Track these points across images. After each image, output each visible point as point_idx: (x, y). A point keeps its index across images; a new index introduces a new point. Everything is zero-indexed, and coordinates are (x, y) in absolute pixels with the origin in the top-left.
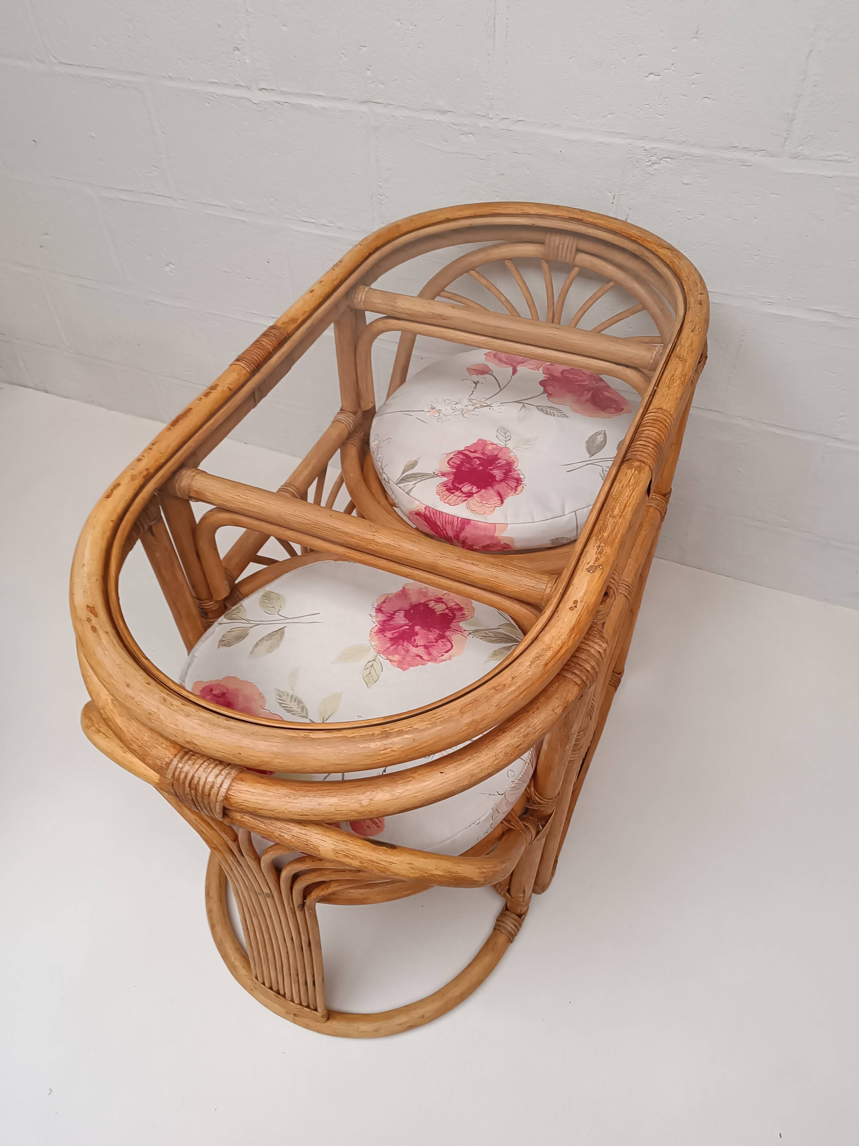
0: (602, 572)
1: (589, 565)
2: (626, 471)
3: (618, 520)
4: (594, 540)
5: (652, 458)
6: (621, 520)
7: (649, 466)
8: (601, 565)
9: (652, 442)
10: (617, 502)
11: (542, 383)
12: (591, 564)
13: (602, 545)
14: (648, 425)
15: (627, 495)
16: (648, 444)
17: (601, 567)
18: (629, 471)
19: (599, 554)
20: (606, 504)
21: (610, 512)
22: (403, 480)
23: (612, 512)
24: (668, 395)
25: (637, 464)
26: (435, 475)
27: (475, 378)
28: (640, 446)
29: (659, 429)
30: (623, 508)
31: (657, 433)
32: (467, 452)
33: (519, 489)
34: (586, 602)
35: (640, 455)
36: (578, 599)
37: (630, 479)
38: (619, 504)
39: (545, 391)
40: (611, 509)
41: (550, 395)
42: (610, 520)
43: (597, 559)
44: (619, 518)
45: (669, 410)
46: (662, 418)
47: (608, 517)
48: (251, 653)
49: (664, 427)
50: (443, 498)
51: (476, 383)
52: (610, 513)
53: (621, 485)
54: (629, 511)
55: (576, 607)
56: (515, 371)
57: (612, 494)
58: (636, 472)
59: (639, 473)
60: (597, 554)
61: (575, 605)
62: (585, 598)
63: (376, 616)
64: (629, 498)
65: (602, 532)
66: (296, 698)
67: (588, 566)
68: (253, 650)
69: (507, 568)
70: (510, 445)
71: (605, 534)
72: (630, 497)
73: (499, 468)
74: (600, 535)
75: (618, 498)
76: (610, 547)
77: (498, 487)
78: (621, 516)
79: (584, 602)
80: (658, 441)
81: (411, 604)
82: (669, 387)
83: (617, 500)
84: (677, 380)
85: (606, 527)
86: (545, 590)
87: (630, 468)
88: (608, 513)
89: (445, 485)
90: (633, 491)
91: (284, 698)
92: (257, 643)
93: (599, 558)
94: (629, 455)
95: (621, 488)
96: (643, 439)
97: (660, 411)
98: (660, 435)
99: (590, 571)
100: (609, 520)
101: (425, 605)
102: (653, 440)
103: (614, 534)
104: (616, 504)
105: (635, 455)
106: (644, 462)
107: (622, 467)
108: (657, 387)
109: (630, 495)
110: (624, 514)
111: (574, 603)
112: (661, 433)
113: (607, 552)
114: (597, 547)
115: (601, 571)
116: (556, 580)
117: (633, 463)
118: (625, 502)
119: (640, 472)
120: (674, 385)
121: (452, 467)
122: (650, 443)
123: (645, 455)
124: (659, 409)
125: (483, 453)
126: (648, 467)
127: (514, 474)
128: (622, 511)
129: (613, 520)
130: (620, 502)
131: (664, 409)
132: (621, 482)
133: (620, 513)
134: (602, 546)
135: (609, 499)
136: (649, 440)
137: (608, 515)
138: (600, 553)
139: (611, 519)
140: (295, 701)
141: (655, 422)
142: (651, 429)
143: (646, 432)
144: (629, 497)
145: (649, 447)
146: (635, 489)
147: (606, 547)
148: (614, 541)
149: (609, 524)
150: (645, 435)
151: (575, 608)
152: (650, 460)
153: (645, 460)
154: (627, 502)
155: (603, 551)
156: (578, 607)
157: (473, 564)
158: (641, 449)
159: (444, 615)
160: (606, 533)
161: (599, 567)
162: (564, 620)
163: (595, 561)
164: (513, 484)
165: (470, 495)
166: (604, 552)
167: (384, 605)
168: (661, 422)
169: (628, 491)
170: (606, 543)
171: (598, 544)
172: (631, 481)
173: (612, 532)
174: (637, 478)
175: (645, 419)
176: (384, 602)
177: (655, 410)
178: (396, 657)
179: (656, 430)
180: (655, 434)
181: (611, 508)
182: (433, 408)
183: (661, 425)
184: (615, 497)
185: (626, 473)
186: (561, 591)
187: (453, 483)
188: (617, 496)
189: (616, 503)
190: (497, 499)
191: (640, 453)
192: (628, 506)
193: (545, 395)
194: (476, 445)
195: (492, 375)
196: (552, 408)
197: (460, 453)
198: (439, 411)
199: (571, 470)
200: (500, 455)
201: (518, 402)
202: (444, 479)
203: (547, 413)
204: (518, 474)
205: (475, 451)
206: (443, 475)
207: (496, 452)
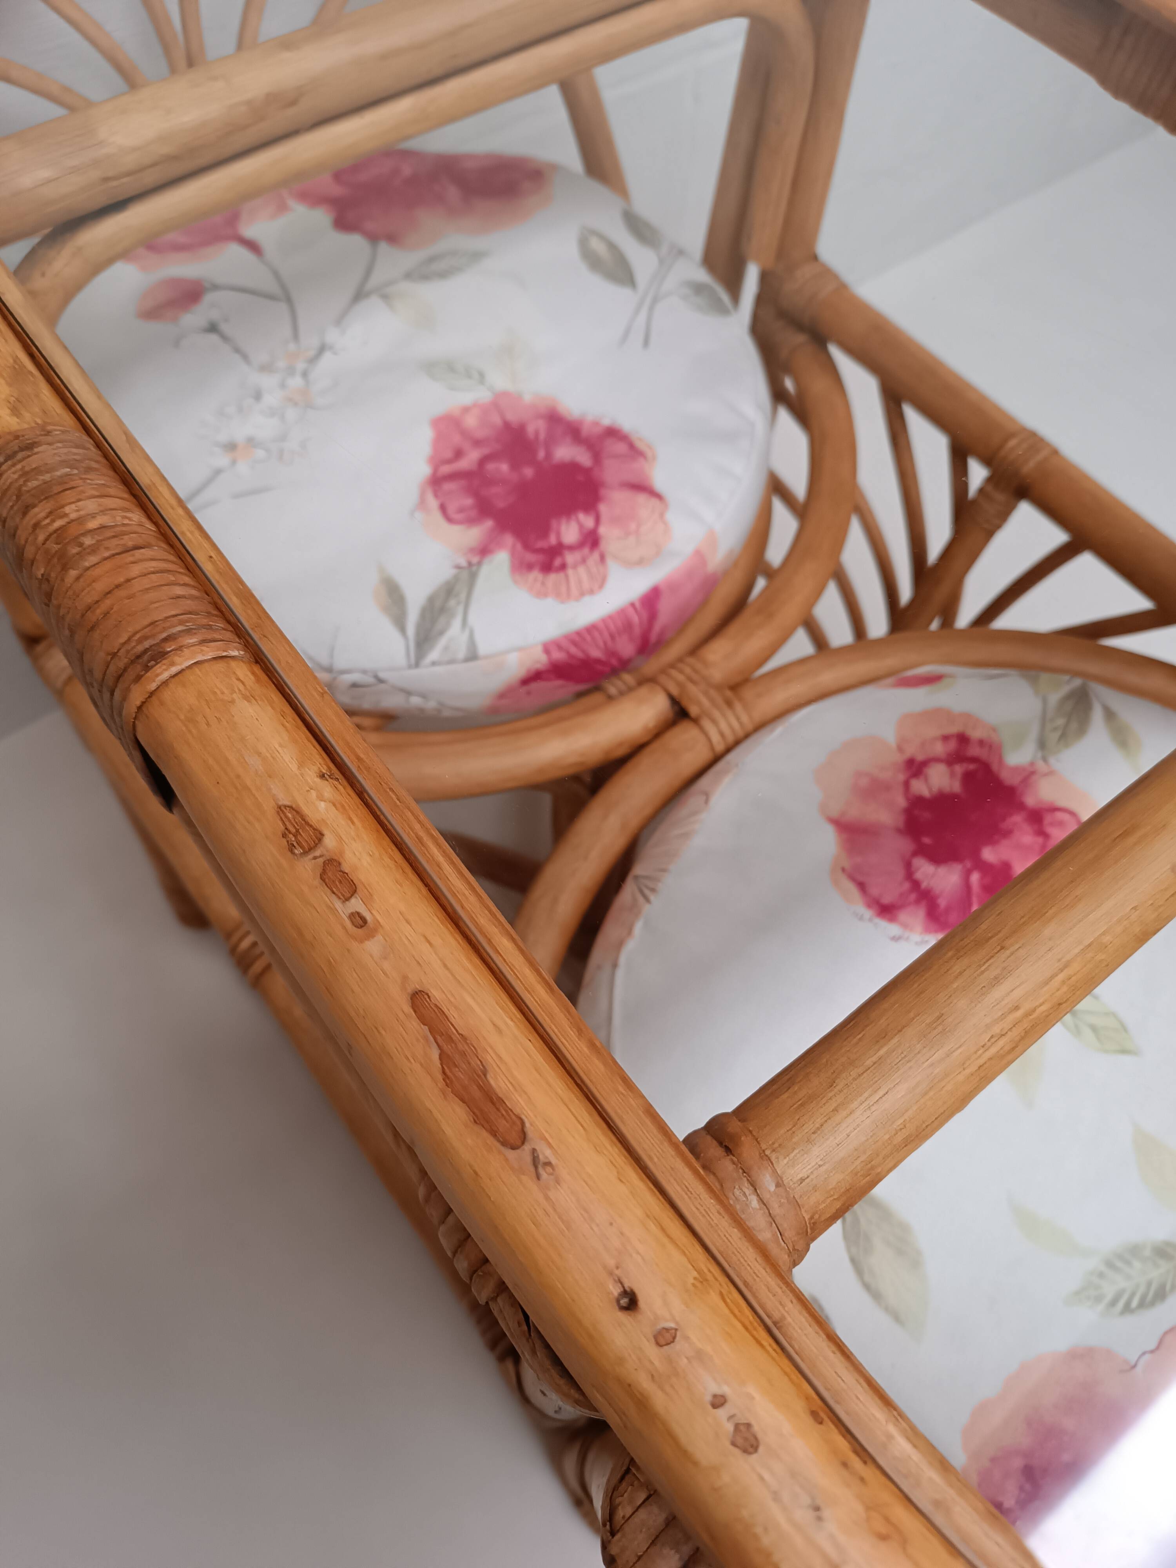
11: (341, 227)
22: (425, 643)
26: (470, 570)
27: (193, 319)
32: (446, 469)
33: (641, 446)
39: (373, 238)
41: (392, 238)
48: (897, 1318)
50: (563, 596)
51: (213, 329)
56: (250, 245)
63: (905, 926)
66: (1120, 1257)
68: (887, 1309)
70: (501, 382)
73: (550, 442)
77: (610, 476)
81: (899, 831)
89: (521, 568)
91: (1109, 1291)
92: (867, 1287)
101: (916, 803)
121: (472, 521)
125: (480, 442)
127: (590, 430)
140: (1128, 1263)
159: (968, 778)
164: (619, 447)
165: (592, 540)
167: (875, 891)
176: (862, 887)
182: (231, 447)
187: (528, 547)
190: (641, 499)
193: (383, 247)
194: (439, 439)
195: (216, 287)
196: (432, 259)
197: (436, 482)
198: (251, 442)
199: (646, 342)
200: (512, 417)
201: (359, 295)
202: (501, 559)
203: (443, 275)
204: (596, 424)
205: (459, 454)
206: (484, 551)
207: (497, 420)
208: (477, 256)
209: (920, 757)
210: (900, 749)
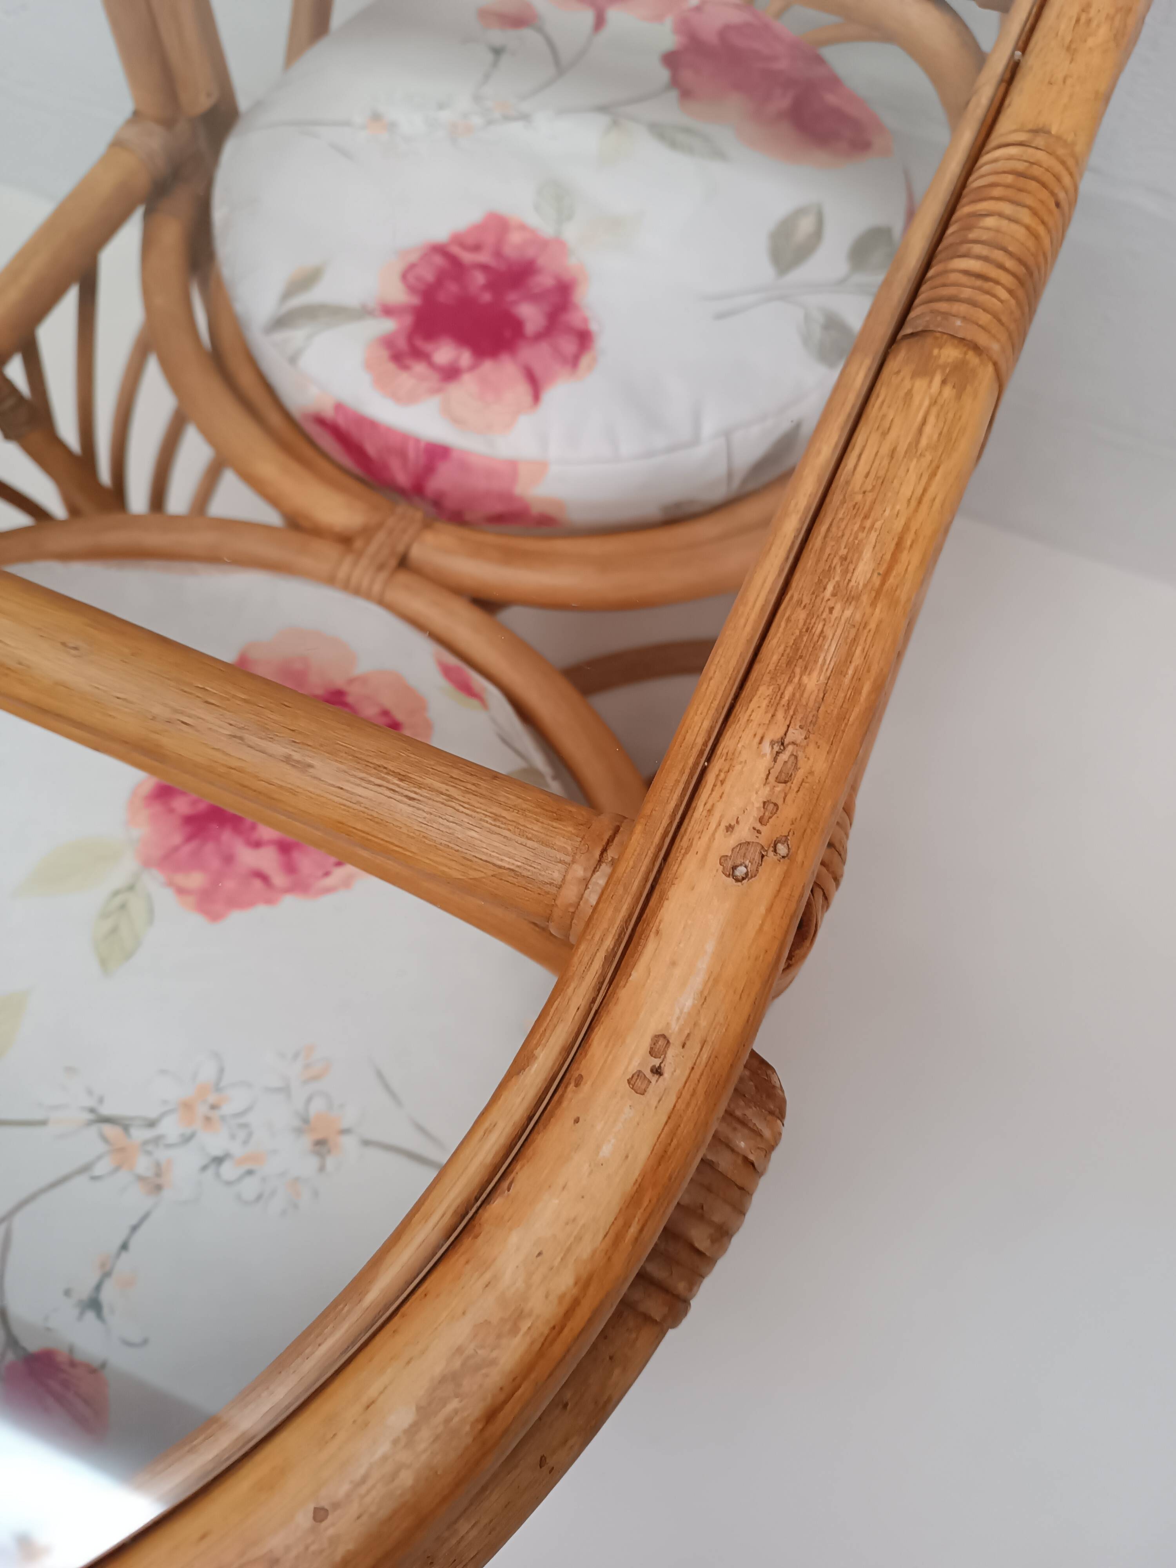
0: (786, 875)
1: (733, 840)
2: (907, 384)
3: (868, 610)
4: (765, 703)
5: (1008, 329)
6: (878, 610)
7: (995, 364)
8: (785, 840)
9: (1010, 263)
10: (868, 524)
11: (671, 60)
12: (744, 833)
13: (796, 734)
14: (997, 192)
15: (909, 494)
16: (994, 272)
17: (782, 849)
18: (920, 384)
19: (778, 780)
20: (823, 529)
21: (838, 570)
22: (281, 322)
23: (845, 572)
24: (1069, 81)
25: (950, 353)
26: (364, 312)
27: (498, 36)
28: (964, 279)
29: (1035, 213)
30: (888, 557)
31: (1028, 228)
32: (456, 250)
33: (585, 361)
34: (704, 1043)
35: (964, 318)
36: (674, 1030)
37: (924, 422)
38: (873, 536)
39: (675, 82)
40: (844, 559)
41: (686, 94)
42: (836, 613)
43: (770, 807)
44: (873, 604)
45: (1070, 138)
46: (1047, 170)
47: (828, 593)
49: (1052, 205)
50: (381, 383)
51: (498, 52)
52: (837, 578)
53: (885, 449)
54: (911, 569)
55: (657, 1071)
56: (600, 22)
57: (848, 483)
58: (948, 392)
59: (959, 397)
60: (772, 779)
61: (656, 1062)
62: (703, 1023)
64: (916, 510)
65: (798, 670)
67: (725, 844)
69: (420, 786)
70: (571, 233)
71: (813, 682)
72: (920, 502)
73: (535, 298)
74: (790, 681)
75: (871, 509)
76: (825, 747)
77: (529, 353)
78: (878, 592)
79: (694, 1047)
80: (1031, 261)
82: (1070, 50)
83: (866, 517)
84: (1098, 26)
85: (816, 648)
86: (560, 887)
87: (924, 370)
88: (829, 572)
89: (388, 342)
90: (933, 475)
93: (780, 802)
94: (922, 315)
95: (885, 462)
96: (978, 249)
97: (1040, 141)
98: (1037, 237)
99: (734, 868)
100: (831, 610)
102: (1010, 254)
103: (847, 680)
104: (861, 535)
105: (946, 315)
106: (976, 348)
107: (892, 365)
108: (1024, 50)
109: (919, 491)
110: (892, 580)
111: (652, 1052)
112: (1041, 230)
113: (811, 773)
114: (772, 743)
115: (779, 870)
116: (604, 850)
117: (936, 352)
118: (898, 525)
119: (960, 391)
120: (1091, 42)
121: (411, 289)
122: (1001, 267)
123: (984, 318)
124: (1036, 131)
125: (498, 254)
126: (990, 368)
127: (573, 319)
128: (882, 570)
129: (848, 613)
130: (878, 525)
131: (1053, 132)
132: (885, 434)
133: (877, 581)
134: (793, 743)
135: (835, 498)
136: (999, 255)
137: (830, 588)
138: (785, 779)
139: (838, 607)
141: (1022, 182)
142: (1007, 208)
143: (990, 222)
144: (914, 503)
145: (997, 282)
146: (938, 467)
147: (812, 748)
148: (842, 717)
149: (829, 633)
150: (985, 236)
151: (654, 1078)
152: (998, 341)
153: (982, 339)
154: (906, 527)
155: (796, 768)
156: (666, 1075)
157: (288, 759)
158: (967, 293)
160: (815, 674)
161: (775, 851)
162: (599, 1147)
163: (761, 820)
164: (568, 346)
165: (451, 374)
166: (800, 775)
168: (1044, 185)
169: (912, 477)
170: (809, 727)
171: (776, 733)
172: (928, 429)
173: (839, 671)
174: (950, 416)
175: (984, 170)
177: (1022, 137)
178: (196, 880)
179: (1025, 216)
180: (1019, 232)
181: (843, 552)
182: (376, 117)
183: (1044, 194)
184: (859, 498)
185: (909, 394)
186: (609, 942)
187: (410, 337)
188: (870, 497)
189: (862, 528)
190: (523, 390)
191: (962, 308)
192: (909, 543)
193: (674, 94)
194: (479, 228)
195: (540, 30)
196: (687, 130)
197: (439, 249)
198: (392, 127)
199: (721, 316)
200: (541, 261)
201: (602, 109)
202: (388, 326)
203: (673, 145)
204: (585, 320)
205: (477, 248)
206: (388, 311)
207: (530, 253)
208: (718, 154)
209: (350, 699)
210: (351, 681)
